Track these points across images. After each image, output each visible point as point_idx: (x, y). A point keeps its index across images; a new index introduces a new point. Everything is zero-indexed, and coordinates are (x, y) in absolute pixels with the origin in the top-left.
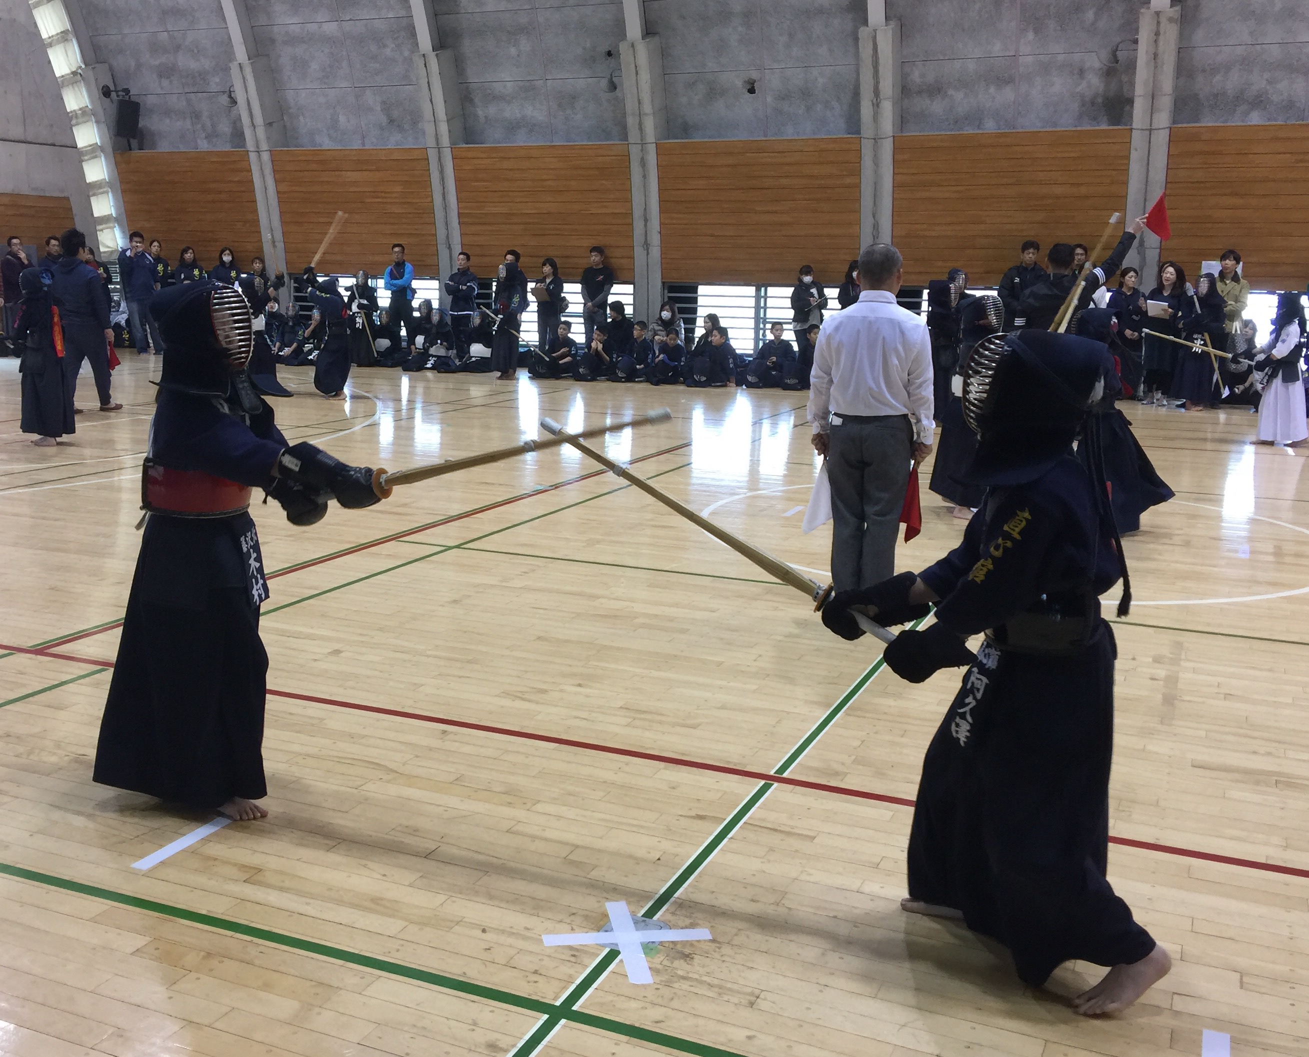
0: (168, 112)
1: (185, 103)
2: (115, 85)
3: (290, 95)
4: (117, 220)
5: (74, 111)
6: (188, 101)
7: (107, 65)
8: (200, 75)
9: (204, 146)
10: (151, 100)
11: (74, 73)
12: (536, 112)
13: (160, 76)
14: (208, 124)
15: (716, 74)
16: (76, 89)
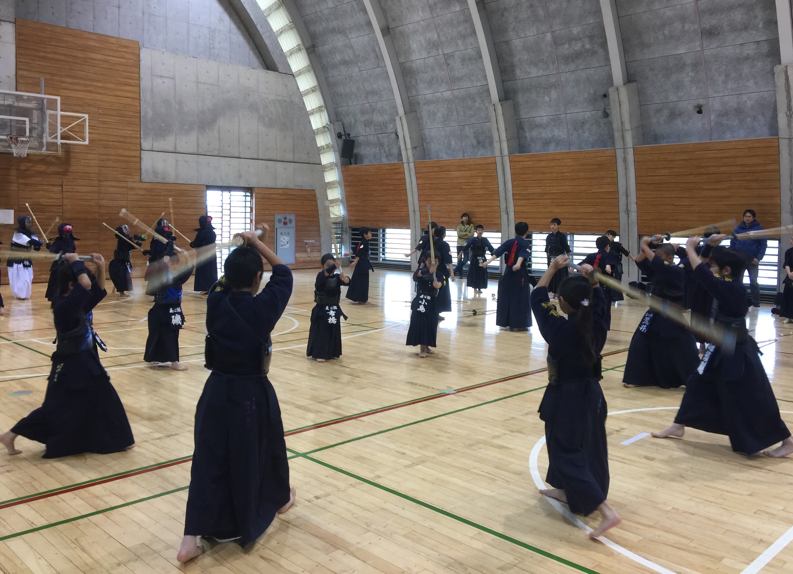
0: (368, 144)
1: (376, 139)
2: (345, 132)
3: (426, 132)
4: (341, 201)
5: (323, 146)
6: (378, 138)
7: (341, 122)
8: (384, 124)
9: (385, 161)
10: (361, 139)
11: (324, 127)
12: (560, 133)
13: (365, 126)
14: (387, 150)
15: (675, 103)
16: (325, 135)
